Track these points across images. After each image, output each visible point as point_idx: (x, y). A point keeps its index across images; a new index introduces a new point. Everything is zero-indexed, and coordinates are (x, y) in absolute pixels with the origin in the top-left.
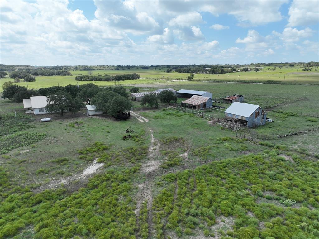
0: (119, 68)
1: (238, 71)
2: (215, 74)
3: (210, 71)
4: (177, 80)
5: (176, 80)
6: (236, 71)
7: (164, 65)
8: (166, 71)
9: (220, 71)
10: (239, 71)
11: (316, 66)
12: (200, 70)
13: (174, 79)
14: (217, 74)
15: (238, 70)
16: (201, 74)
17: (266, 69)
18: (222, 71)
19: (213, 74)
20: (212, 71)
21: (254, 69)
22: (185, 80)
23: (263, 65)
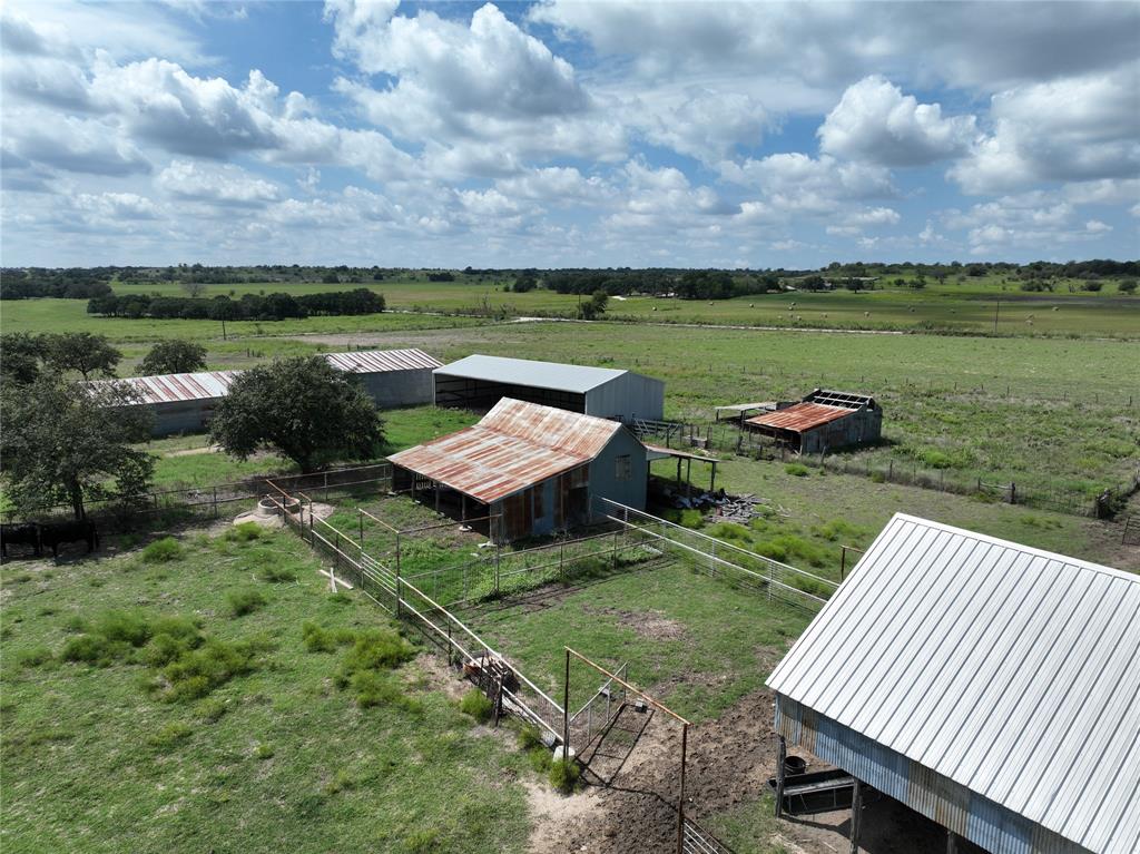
0: (340, 277)
1: (787, 290)
2: (698, 298)
3: (680, 288)
4: (539, 316)
5: (532, 319)
6: (778, 288)
7: (513, 268)
8: (511, 287)
9: (718, 288)
10: (789, 288)
11: (1062, 276)
12: (641, 285)
13: (526, 315)
14: (705, 299)
15: (787, 284)
16: (645, 299)
17: (890, 283)
18: (724, 289)
19: (690, 298)
20: (688, 286)
21: (844, 282)
22: (572, 316)
23: (875, 270)
